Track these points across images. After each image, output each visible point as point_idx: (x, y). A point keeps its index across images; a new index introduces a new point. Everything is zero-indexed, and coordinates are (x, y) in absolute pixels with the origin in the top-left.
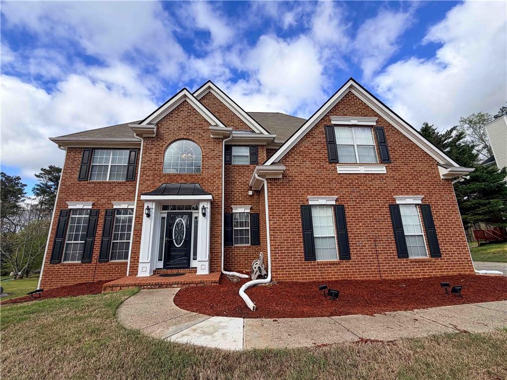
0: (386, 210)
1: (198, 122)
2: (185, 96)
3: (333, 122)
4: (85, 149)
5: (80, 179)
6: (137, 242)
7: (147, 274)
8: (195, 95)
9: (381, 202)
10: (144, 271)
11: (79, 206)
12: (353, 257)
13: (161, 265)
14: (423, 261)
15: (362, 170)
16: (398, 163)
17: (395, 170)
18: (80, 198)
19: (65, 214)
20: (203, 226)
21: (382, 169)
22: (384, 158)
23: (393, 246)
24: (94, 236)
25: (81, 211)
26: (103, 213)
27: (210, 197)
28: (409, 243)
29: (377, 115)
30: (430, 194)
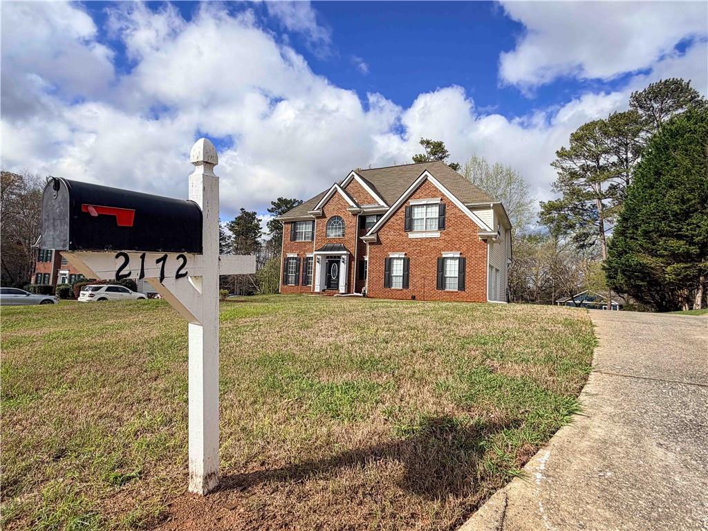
0: (435, 261)
1: (343, 204)
2: (336, 188)
3: (411, 204)
4: (292, 222)
5: (291, 240)
6: (314, 275)
7: (318, 291)
8: (342, 186)
9: (433, 255)
10: (317, 290)
11: (292, 256)
12: (410, 287)
13: (326, 287)
14: (452, 292)
15: (424, 235)
16: (450, 229)
17: (448, 234)
18: (292, 252)
19: (287, 260)
20: (343, 268)
21: (437, 235)
22: (442, 226)
23: (435, 282)
24: (299, 271)
25: (293, 258)
26: (302, 260)
27: (345, 252)
28: (448, 281)
29: (443, 195)
30: (468, 250)
